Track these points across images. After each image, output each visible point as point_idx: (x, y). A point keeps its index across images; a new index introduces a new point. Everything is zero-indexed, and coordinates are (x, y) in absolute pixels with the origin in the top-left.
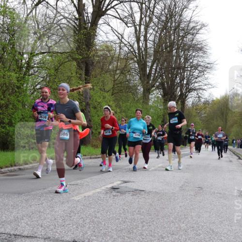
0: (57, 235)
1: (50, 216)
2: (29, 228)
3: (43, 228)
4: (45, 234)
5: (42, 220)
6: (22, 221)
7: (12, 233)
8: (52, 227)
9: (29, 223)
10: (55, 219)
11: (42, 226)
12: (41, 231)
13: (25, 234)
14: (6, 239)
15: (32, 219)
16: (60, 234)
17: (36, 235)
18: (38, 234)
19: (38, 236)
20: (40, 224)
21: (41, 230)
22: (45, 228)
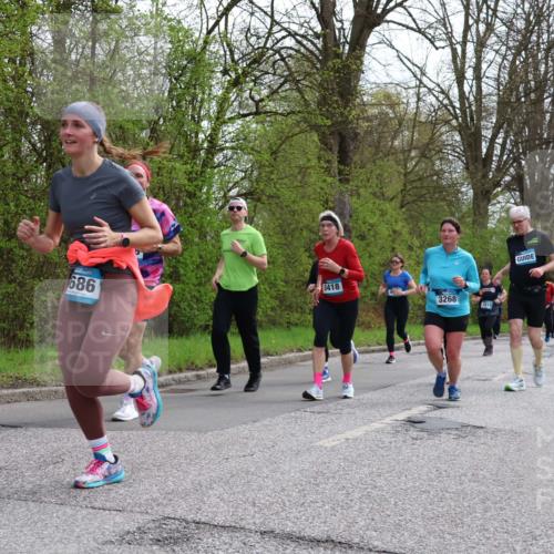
0: (290, 524)
1: (270, 482)
2: (226, 508)
3: (256, 509)
4: (263, 523)
5: (254, 490)
6: (211, 492)
7: (189, 518)
8: (276, 507)
9: (226, 496)
10: (283, 490)
11: (254, 505)
12: (254, 517)
13: (220, 520)
14: (179, 532)
15: (231, 488)
16: (295, 523)
17: (243, 523)
18: (248, 523)
19: (247, 527)
20: (250, 499)
21: (252, 512)
22: (261, 510)
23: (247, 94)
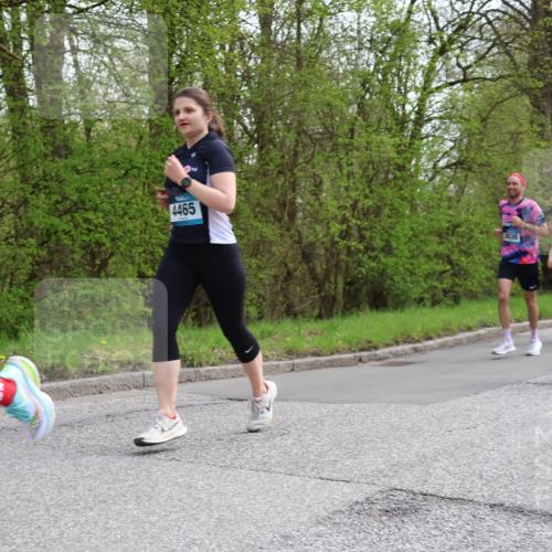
0: (520, 497)
1: (496, 455)
2: (452, 480)
3: (484, 482)
4: (492, 496)
5: (480, 462)
6: (437, 464)
7: (417, 489)
8: (504, 480)
9: (451, 468)
10: (510, 462)
11: (481, 477)
12: (481, 489)
13: (447, 492)
14: (407, 503)
15: (456, 460)
16: (525, 496)
17: (471, 496)
18: (476, 495)
19: (476, 499)
20: (477, 472)
21: (480, 485)
22: (489, 482)
23: (454, 61)
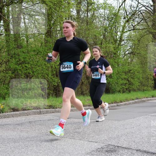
0: (145, 148)
1: (139, 136)
2: (126, 143)
3: (135, 143)
4: (137, 147)
5: (134, 138)
6: (122, 138)
7: (116, 145)
8: (141, 143)
9: (126, 139)
10: (143, 138)
13: (124, 146)
14: (113, 149)
15: (127, 137)
17: (131, 147)
18: (133, 147)
20: (133, 140)
21: (134, 144)
23: (131, 24)
